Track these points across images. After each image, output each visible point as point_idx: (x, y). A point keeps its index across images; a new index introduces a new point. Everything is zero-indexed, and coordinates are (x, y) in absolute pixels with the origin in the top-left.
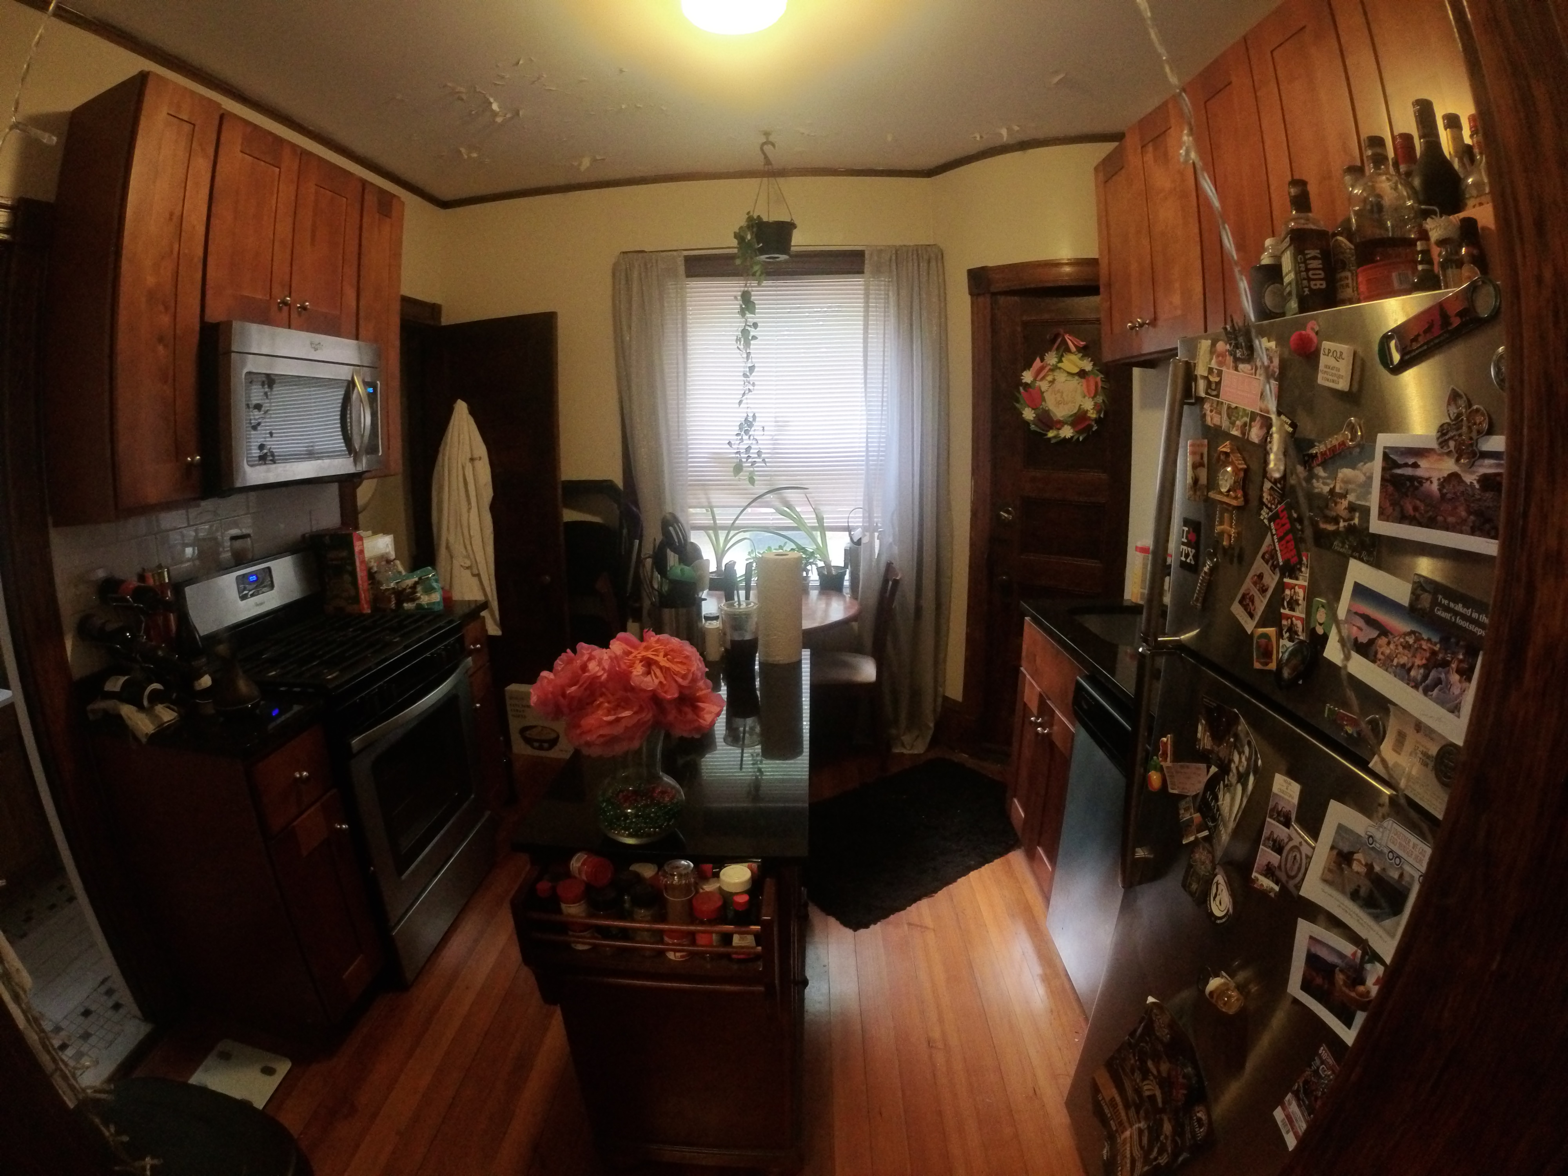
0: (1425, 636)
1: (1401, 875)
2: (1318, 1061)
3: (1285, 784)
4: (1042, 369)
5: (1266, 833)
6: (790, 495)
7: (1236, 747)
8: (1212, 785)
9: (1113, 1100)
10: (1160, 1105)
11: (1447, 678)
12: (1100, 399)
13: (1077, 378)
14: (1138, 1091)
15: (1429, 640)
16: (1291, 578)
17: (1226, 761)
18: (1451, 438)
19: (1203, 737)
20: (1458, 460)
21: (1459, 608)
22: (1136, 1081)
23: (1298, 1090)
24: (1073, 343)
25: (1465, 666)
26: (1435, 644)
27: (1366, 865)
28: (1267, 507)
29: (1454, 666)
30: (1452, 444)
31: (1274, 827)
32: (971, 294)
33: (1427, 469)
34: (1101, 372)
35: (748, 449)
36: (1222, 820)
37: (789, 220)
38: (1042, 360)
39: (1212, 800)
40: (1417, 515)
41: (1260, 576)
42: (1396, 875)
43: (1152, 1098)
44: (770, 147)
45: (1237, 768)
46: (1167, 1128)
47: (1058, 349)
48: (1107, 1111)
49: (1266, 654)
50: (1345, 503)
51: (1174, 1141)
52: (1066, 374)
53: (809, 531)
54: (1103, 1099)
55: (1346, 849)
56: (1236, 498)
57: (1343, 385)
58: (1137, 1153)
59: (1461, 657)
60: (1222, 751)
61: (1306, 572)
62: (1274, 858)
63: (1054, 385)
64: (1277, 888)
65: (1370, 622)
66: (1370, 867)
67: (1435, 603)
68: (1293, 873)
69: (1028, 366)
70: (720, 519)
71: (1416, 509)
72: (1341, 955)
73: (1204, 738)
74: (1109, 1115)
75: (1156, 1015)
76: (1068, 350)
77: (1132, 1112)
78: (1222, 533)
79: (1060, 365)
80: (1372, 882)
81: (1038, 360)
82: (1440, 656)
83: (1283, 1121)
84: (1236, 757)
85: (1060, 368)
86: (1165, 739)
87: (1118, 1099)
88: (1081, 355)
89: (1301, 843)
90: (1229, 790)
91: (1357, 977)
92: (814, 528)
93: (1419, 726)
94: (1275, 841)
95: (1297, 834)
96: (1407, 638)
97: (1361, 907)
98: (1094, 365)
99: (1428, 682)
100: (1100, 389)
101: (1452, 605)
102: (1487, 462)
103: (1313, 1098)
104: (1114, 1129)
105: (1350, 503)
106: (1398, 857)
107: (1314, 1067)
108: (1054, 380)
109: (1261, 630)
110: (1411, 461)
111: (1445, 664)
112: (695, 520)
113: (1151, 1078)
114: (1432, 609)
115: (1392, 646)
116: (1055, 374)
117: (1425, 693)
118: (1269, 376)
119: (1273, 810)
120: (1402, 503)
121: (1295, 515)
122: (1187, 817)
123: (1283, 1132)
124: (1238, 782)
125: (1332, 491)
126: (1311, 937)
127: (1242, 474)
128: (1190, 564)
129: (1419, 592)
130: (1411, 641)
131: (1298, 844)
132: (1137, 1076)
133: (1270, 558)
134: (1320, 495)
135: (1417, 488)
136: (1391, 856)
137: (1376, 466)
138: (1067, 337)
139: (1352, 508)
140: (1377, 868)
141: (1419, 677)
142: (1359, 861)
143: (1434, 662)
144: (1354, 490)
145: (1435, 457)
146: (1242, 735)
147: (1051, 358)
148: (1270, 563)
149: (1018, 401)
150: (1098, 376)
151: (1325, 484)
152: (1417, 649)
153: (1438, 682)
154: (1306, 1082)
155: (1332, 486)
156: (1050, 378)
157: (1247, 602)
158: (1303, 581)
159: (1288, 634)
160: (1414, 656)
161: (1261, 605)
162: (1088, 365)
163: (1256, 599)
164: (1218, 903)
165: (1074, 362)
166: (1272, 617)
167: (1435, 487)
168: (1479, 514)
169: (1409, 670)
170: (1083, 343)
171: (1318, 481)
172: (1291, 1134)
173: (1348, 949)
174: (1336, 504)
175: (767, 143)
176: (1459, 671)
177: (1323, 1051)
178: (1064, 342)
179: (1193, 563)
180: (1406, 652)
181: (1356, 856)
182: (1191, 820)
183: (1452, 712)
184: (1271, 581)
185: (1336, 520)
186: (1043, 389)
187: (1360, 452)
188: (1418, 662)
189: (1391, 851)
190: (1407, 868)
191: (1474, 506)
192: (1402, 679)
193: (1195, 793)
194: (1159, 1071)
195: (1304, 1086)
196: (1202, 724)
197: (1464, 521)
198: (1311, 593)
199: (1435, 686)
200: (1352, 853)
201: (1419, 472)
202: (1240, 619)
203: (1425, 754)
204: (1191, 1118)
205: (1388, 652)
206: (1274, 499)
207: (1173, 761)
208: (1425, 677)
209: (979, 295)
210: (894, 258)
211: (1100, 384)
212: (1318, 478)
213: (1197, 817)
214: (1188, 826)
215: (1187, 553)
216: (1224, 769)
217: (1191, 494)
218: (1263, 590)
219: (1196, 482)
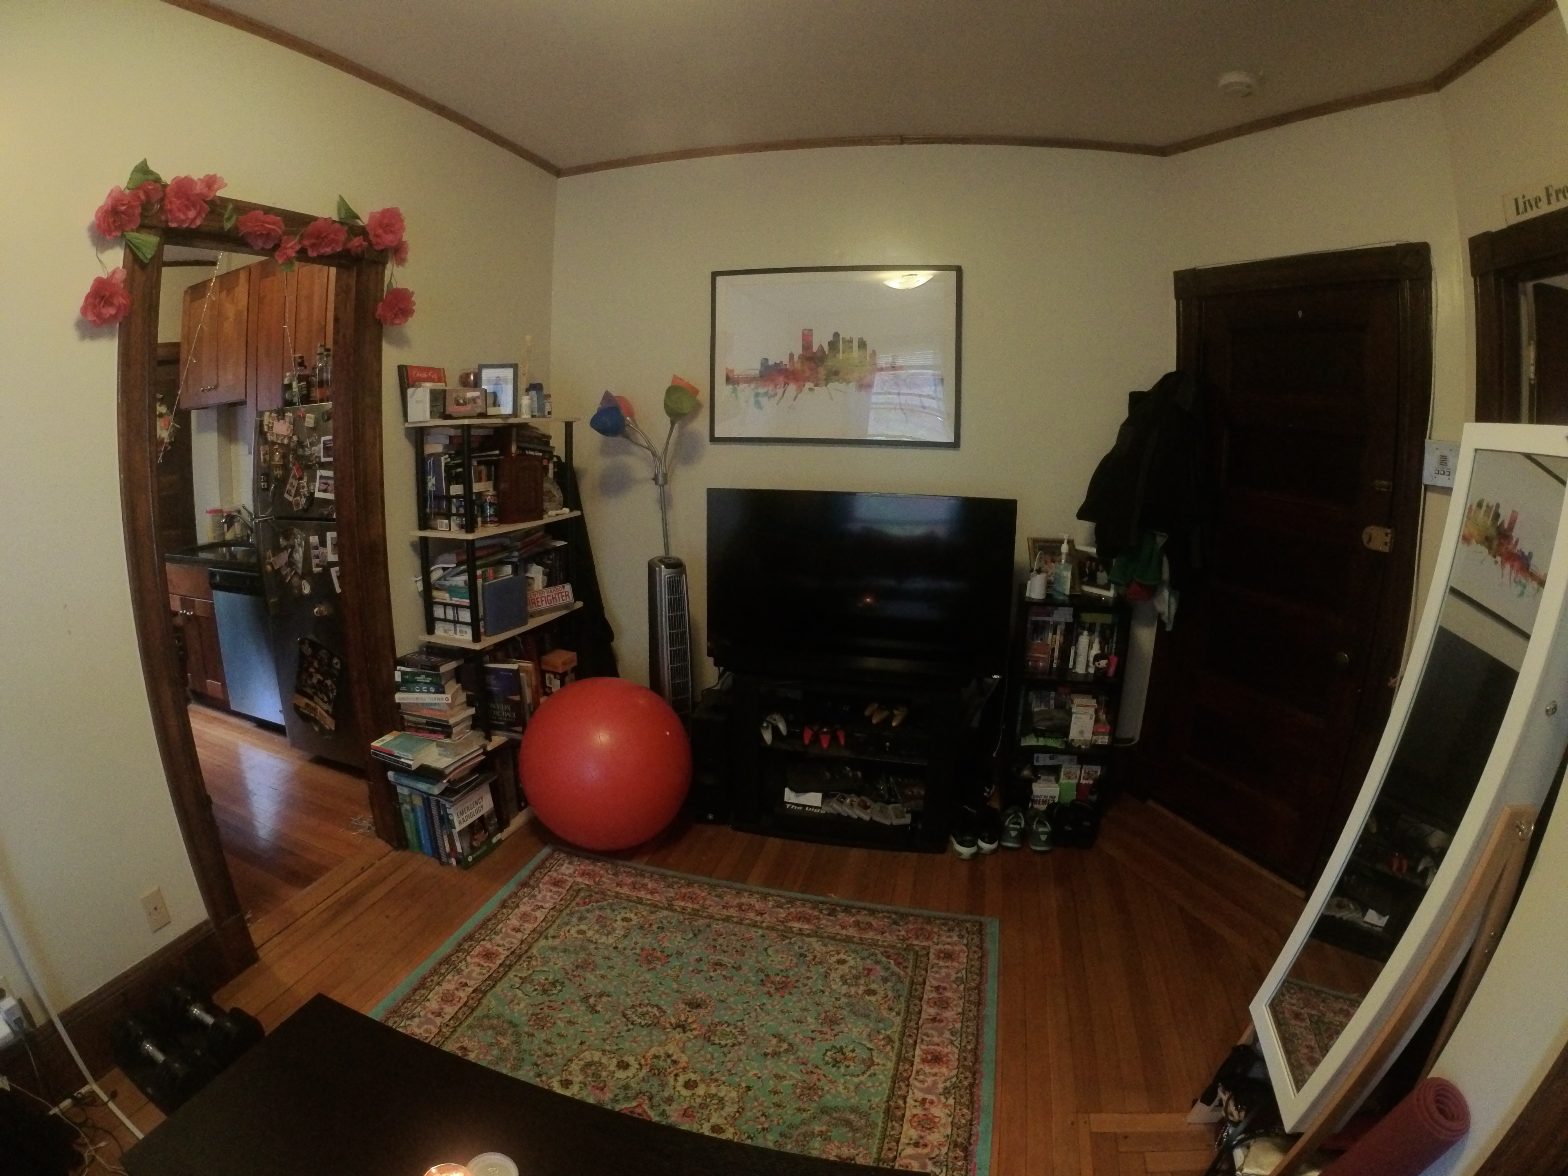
3: (313, 538)
5: (312, 556)
7: (294, 537)
8: (290, 555)
10: (322, 679)
12: (171, 429)
14: (313, 686)
16: (301, 481)
17: (293, 544)
19: (283, 542)
22: (310, 684)
28: (291, 462)
31: (313, 553)
36: (298, 563)
39: (292, 560)
41: (292, 483)
43: (318, 681)
45: (297, 544)
46: (329, 682)
49: (298, 504)
50: (314, 456)
51: (333, 682)
55: (336, 543)
56: (281, 462)
57: (312, 426)
58: (326, 706)
60: (291, 542)
61: (306, 478)
62: (317, 561)
64: (320, 569)
65: (324, 484)
68: (323, 560)
71: (332, 453)
77: (315, 697)
78: (277, 475)
84: (296, 541)
86: (268, 553)
90: (296, 553)
94: (315, 556)
95: (321, 549)
96: (333, 483)
98: (167, 409)
109: (295, 499)
110: (330, 442)
118: (290, 423)
119: (312, 548)
120: (329, 453)
121: (300, 463)
122: (285, 572)
124: (299, 547)
125: (310, 454)
126: (336, 571)
127: (282, 454)
128: (265, 489)
129: (336, 473)
131: (323, 552)
133: (294, 477)
134: (307, 456)
137: (322, 445)
139: (317, 457)
144: (315, 453)
146: (296, 534)
148: (294, 479)
150: (169, 415)
151: (307, 453)
155: (310, 452)
157: (289, 493)
158: (305, 480)
159: (303, 497)
161: (293, 492)
162: (164, 409)
164: (307, 588)
166: (297, 494)
174: (312, 457)
179: (266, 487)
182: (287, 572)
184: (295, 483)
185: (312, 461)
187: (316, 443)
193: (285, 563)
194: (315, 668)
196: (281, 539)
198: (308, 483)
201: (332, 445)
202: (287, 499)
205: (331, 489)
206: (293, 459)
207: (273, 558)
212: (305, 451)
213: (289, 569)
214: (287, 575)
215: (264, 484)
216: (293, 547)
217: (263, 465)
218: (293, 487)
219: (265, 460)
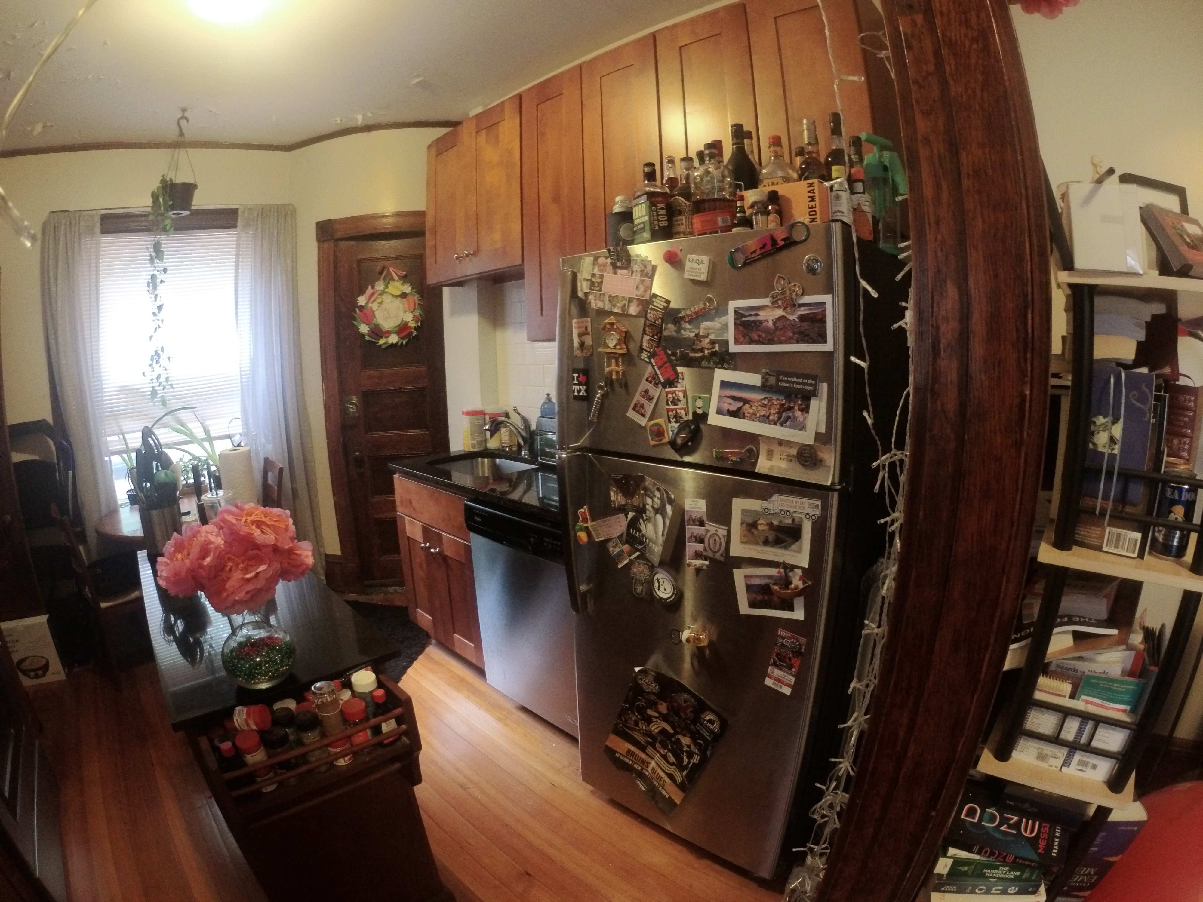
0: (775, 398)
1: (793, 520)
2: (780, 640)
3: (693, 503)
4: (372, 294)
5: (688, 535)
6: (184, 415)
7: (646, 495)
8: (633, 524)
9: (629, 751)
10: (672, 731)
11: (794, 415)
12: (418, 312)
13: (399, 298)
14: (649, 734)
15: (778, 399)
16: (671, 387)
17: (641, 505)
18: (779, 299)
19: (616, 497)
20: (784, 310)
21: (795, 379)
22: (642, 729)
23: (775, 662)
24: (397, 274)
25: (803, 406)
26: (782, 400)
27: (768, 524)
28: (646, 351)
29: (796, 408)
30: (780, 302)
31: (692, 530)
32: (318, 240)
33: (765, 316)
34: (418, 294)
35: (159, 376)
36: (650, 540)
37: (193, 182)
38: (373, 288)
39: (636, 533)
40: (761, 339)
41: (647, 391)
42: (790, 521)
43: (663, 731)
44: (185, 121)
45: (652, 507)
46: (686, 741)
47: (384, 279)
48: (627, 761)
49: (661, 434)
50: (707, 340)
51: (696, 744)
52: (391, 297)
53: (200, 442)
54: (621, 754)
55: (750, 520)
56: (621, 349)
57: (702, 278)
58: (671, 770)
59: (800, 402)
60: (636, 501)
61: (683, 383)
62: (700, 547)
63: (382, 306)
64: (707, 563)
65: (734, 398)
66: (770, 524)
67: (778, 380)
68: (717, 548)
69: (362, 292)
70: (131, 443)
71: (759, 336)
72: (770, 577)
73: (617, 499)
74: (631, 763)
75: (641, 679)
76: (392, 279)
77: (650, 750)
78: (610, 373)
79: (386, 290)
80: (775, 531)
81: (370, 287)
82: (786, 406)
83: (773, 684)
84: (649, 501)
85: (386, 293)
86: (582, 510)
87: (633, 748)
88: (402, 282)
89: (717, 531)
90: (649, 522)
91: (786, 582)
92: (204, 440)
93: (781, 442)
94: (696, 537)
95: (712, 527)
96: (763, 402)
97: (772, 546)
98: (412, 288)
99: (782, 419)
100: (417, 305)
101: (789, 379)
102: (802, 308)
103: (787, 660)
104: (640, 768)
105: (711, 340)
106: (789, 511)
107: (779, 644)
108: (382, 301)
109: (652, 423)
110: (753, 313)
111: (790, 409)
112: (113, 446)
113: (655, 720)
114: (777, 384)
115: (754, 408)
116: (383, 297)
117: (782, 425)
118: (643, 276)
119: (689, 520)
120: (750, 334)
121: (670, 352)
122: (617, 550)
123: (778, 688)
124: (656, 514)
125: (697, 335)
126: (745, 577)
127: (624, 335)
128: (583, 396)
129: (767, 377)
130: (766, 402)
131: (714, 532)
132: (642, 726)
133: (653, 379)
134: (689, 339)
135: (759, 326)
136: (783, 513)
137: (730, 318)
138: (391, 269)
139: (713, 342)
140: (775, 523)
141: (776, 419)
142: (762, 524)
143: (783, 409)
144: (712, 333)
145: (769, 310)
146: (651, 487)
147: (380, 286)
148: (653, 382)
149: (355, 319)
150: (415, 296)
151: (691, 332)
152: (771, 405)
153: (789, 418)
154: (778, 655)
155: (697, 333)
156: (379, 300)
157: (639, 409)
158: (682, 386)
159: (674, 420)
160: (770, 409)
162: (407, 289)
163: (646, 406)
164: (663, 591)
165: (398, 287)
166: (660, 412)
167: (771, 324)
168: (801, 333)
169: (768, 417)
170: (404, 273)
171: (685, 331)
172: (784, 687)
173: (773, 572)
174: (700, 341)
175: (183, 118)
176: (800, 410)
177: (781, 632)
178: (389, 273)
179: (585, 394)
180: (764, 408)
181: (759, 522)
182: (622, 551)
183: (801, 429)
185: (702, 350)
186: (374, 309)
187: (716, 313)
188: (772, 411)
189: (783, 510)
190: (795, 515)
191: (796, 330)
192: (765, 423)
193: (619, 534)
194: (659, 712)
195: (778, 658)
196: (613, 491)
197: (791, 338)
199: (787, 420)
200: (756, 522)
201: (759, 318)
202: (635, 419)
203: (789, 456)
204: (701, 724)
205: (751, 411)
206: (652, 345)
207: (593, 521)
208: (779, 418)
209: (324, 241)
210: (260, 213)
211: (417, 302)
212: (685, 329)
213: (626, 548)
214: (620, 555)
215: (579, 390)
216: (641, 511)
217: (578, 353)
218: (650, 399)
219: (582, 345)
